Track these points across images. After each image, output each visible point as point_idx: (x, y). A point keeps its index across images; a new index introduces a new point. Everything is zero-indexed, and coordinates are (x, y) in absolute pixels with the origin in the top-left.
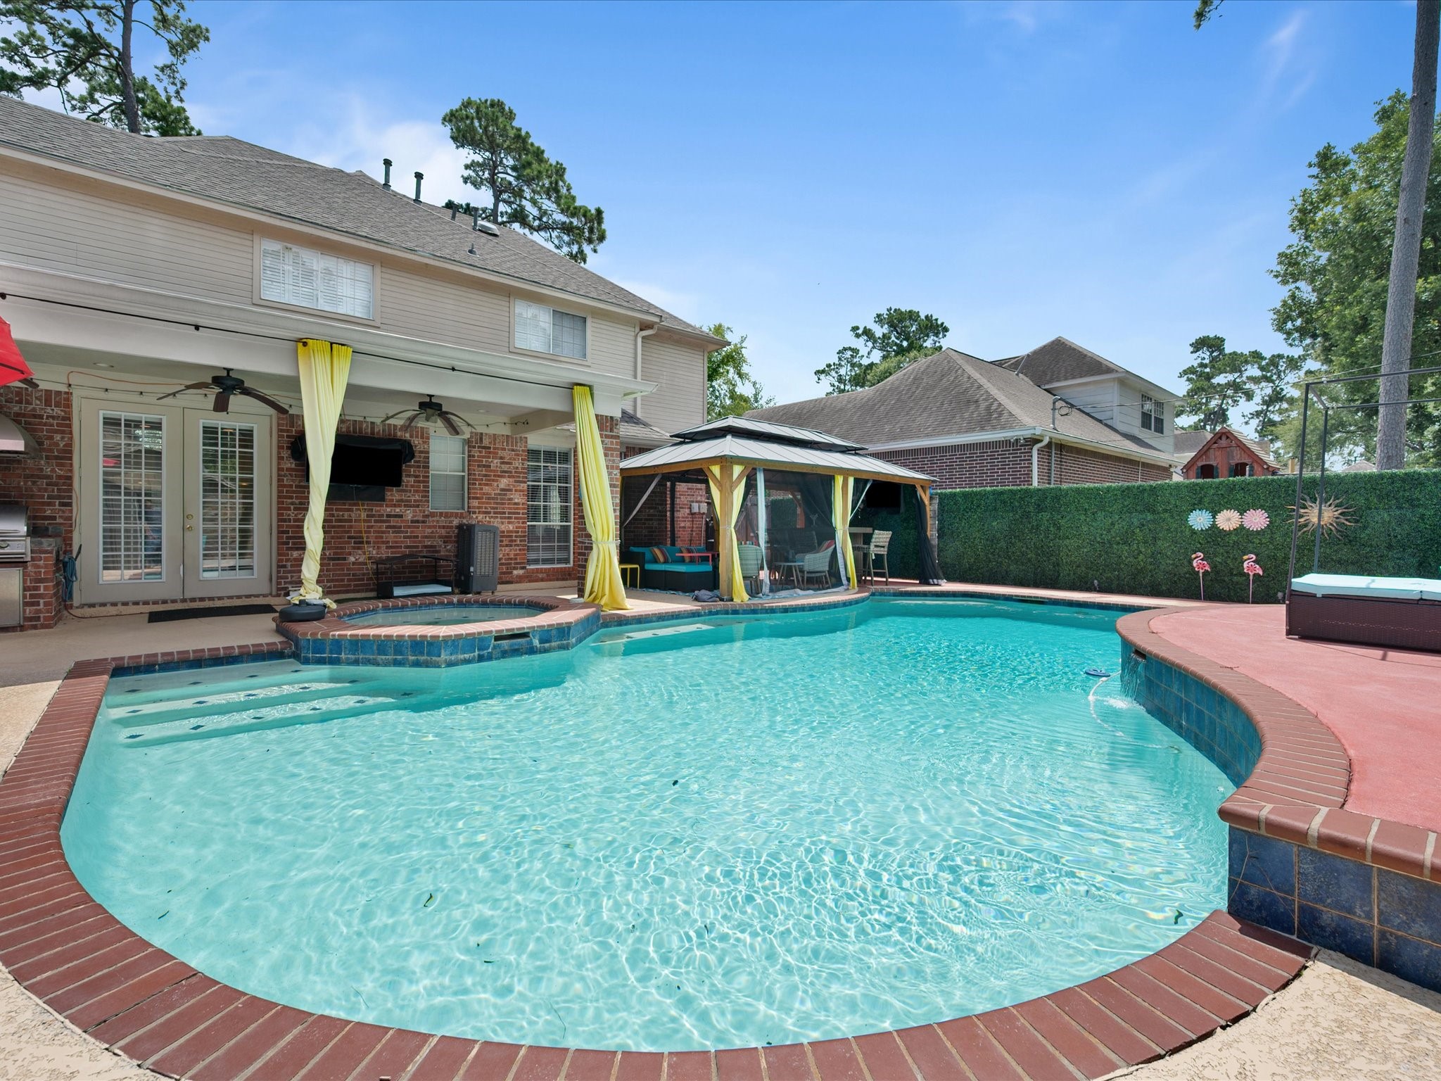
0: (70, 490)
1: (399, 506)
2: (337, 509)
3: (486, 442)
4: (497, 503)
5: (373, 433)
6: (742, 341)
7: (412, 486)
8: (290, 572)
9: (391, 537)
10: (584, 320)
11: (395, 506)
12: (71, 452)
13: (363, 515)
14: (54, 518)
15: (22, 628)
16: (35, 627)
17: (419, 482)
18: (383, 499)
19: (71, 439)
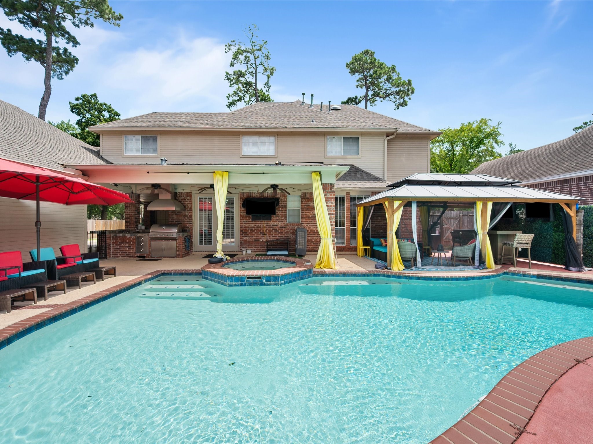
0: (192, 220)
1: (276, 222)
2: (257, 223)
3: (308, 196)
4: (312, 220)
5: (267, 196)
6: (499, 125)
7: (281, 214)
8: (243, 244)
9: (273, 233)
10: (358, 138)
11: (275, 222)
12: (192, 209)
13: (265, 225)
14: (188, 227)
15: (176, 257)
16: (179, 257)
17: (283, 213)
18: (270, 219)
19: (192, 205)
